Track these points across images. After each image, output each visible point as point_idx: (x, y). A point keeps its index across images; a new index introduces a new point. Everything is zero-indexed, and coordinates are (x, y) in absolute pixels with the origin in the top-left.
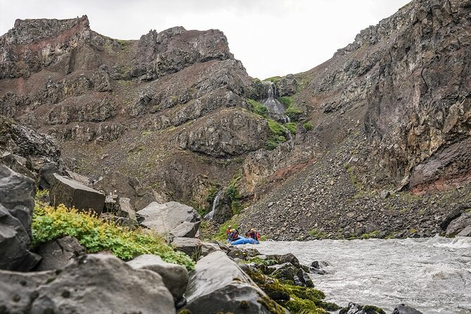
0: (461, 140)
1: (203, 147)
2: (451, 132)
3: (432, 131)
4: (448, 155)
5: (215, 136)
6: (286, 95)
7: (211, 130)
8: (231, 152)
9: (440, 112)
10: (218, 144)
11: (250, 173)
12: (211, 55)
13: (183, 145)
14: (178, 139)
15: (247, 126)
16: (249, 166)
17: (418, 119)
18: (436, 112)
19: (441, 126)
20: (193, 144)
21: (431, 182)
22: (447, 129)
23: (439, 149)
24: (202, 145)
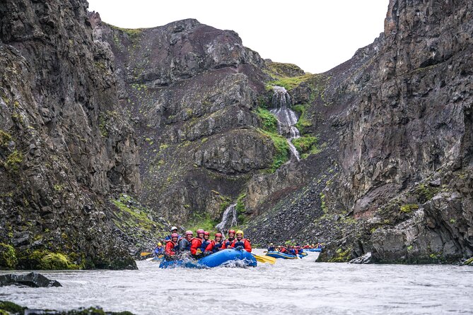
0: (382, 185)
1: (215, 165)
2: (376, 180)
3: (366, 178)
4: (374, 195)
5: (226, 155)
6: (299, 103)
7: (223, 149)
8: (240, 169)
9: (372, 166)
10: (228, 163)
11: (253, 193)
12: (225, 63)
13: (199, 162)
14: (194, 156)
15: (254, 146)
16: (252, 186)
17: (359, 169)
18: (370, 165)
19: (372, 175)
20: (207, 162)
21: (363, 212)
22: (374, 177)
23: (369, 190)
24: (215, 163)
